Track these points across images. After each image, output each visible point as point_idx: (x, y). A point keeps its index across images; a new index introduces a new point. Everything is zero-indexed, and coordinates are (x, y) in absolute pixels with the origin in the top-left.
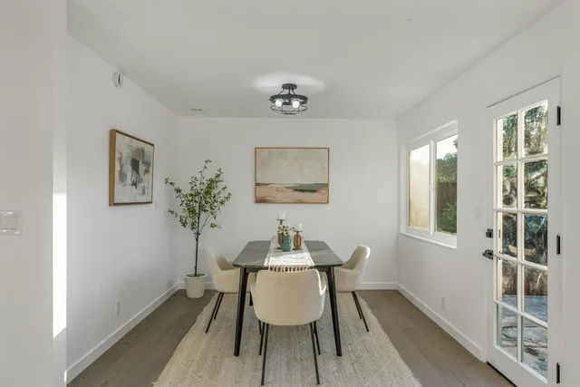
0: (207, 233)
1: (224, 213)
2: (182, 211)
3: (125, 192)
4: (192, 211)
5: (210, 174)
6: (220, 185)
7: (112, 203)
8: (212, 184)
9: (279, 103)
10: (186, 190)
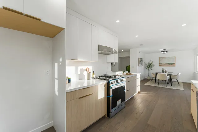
0: (150, 70)
1: (153, 68)
2: (147, 67)
3: (140, 65)
4: (148, 67)
5: (151, 62)
6: (153, 64)
7: (139, 66)
8: (151, 63)
9: (162, 52)
10: (147, 64)
